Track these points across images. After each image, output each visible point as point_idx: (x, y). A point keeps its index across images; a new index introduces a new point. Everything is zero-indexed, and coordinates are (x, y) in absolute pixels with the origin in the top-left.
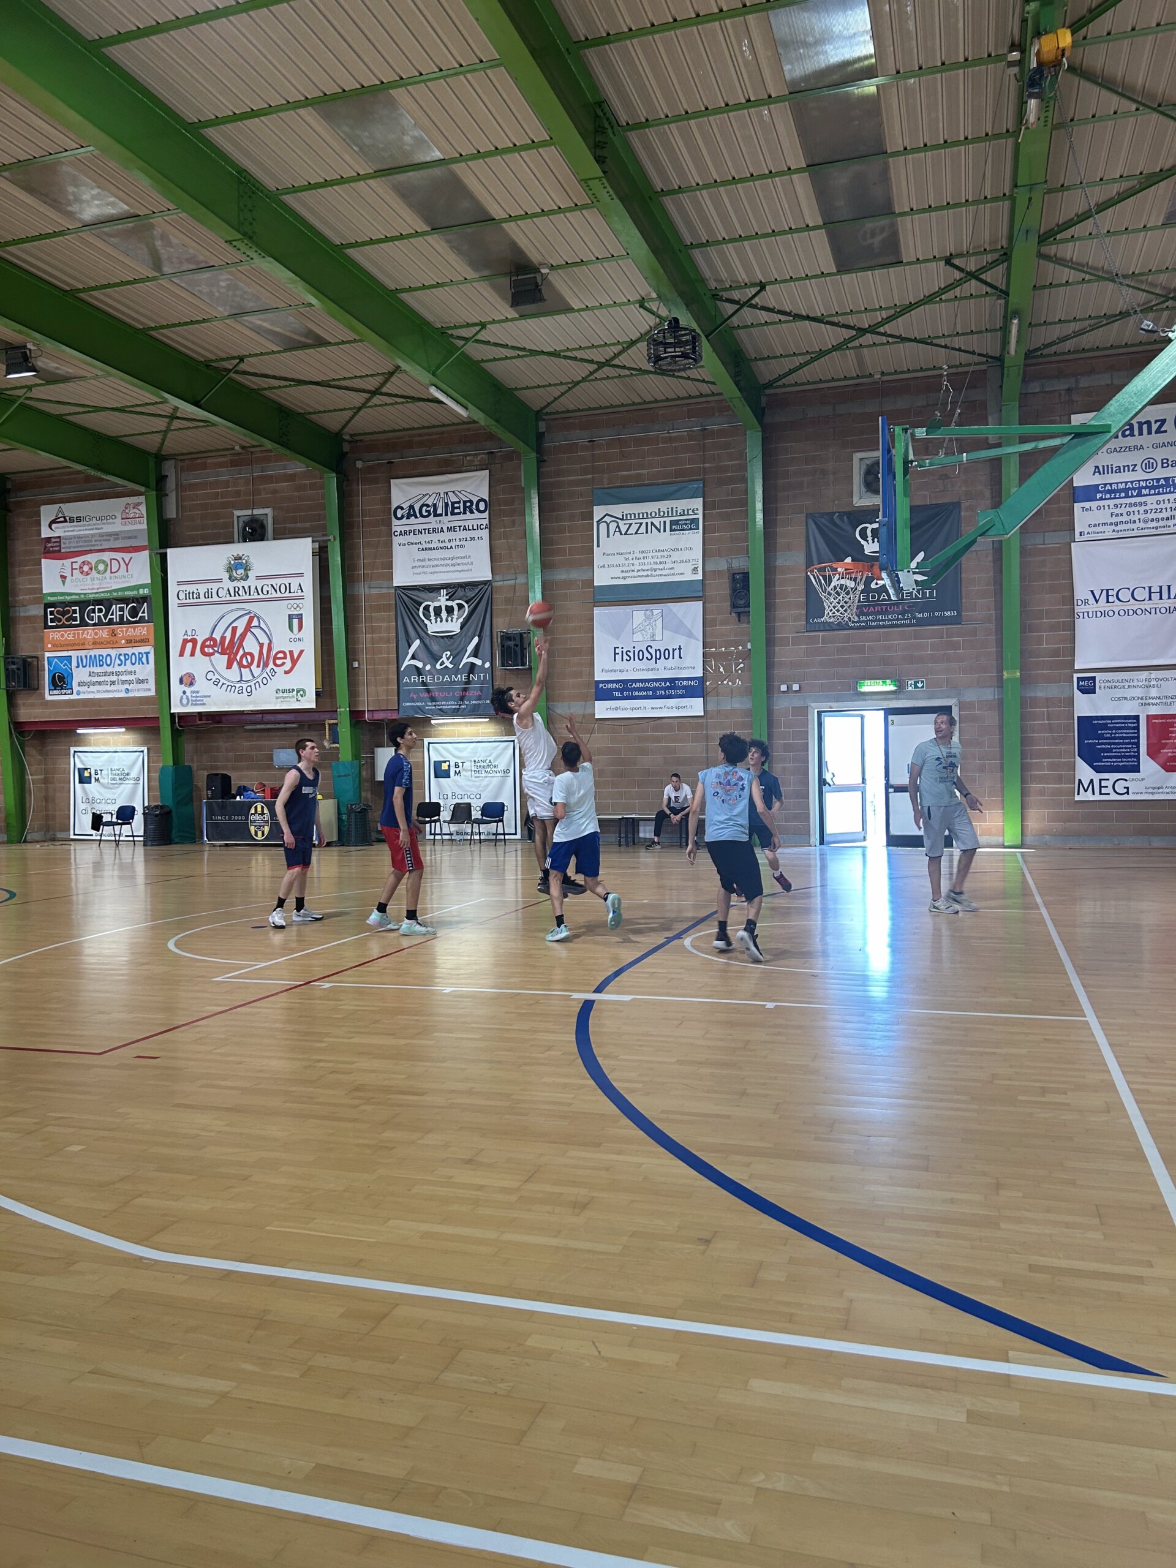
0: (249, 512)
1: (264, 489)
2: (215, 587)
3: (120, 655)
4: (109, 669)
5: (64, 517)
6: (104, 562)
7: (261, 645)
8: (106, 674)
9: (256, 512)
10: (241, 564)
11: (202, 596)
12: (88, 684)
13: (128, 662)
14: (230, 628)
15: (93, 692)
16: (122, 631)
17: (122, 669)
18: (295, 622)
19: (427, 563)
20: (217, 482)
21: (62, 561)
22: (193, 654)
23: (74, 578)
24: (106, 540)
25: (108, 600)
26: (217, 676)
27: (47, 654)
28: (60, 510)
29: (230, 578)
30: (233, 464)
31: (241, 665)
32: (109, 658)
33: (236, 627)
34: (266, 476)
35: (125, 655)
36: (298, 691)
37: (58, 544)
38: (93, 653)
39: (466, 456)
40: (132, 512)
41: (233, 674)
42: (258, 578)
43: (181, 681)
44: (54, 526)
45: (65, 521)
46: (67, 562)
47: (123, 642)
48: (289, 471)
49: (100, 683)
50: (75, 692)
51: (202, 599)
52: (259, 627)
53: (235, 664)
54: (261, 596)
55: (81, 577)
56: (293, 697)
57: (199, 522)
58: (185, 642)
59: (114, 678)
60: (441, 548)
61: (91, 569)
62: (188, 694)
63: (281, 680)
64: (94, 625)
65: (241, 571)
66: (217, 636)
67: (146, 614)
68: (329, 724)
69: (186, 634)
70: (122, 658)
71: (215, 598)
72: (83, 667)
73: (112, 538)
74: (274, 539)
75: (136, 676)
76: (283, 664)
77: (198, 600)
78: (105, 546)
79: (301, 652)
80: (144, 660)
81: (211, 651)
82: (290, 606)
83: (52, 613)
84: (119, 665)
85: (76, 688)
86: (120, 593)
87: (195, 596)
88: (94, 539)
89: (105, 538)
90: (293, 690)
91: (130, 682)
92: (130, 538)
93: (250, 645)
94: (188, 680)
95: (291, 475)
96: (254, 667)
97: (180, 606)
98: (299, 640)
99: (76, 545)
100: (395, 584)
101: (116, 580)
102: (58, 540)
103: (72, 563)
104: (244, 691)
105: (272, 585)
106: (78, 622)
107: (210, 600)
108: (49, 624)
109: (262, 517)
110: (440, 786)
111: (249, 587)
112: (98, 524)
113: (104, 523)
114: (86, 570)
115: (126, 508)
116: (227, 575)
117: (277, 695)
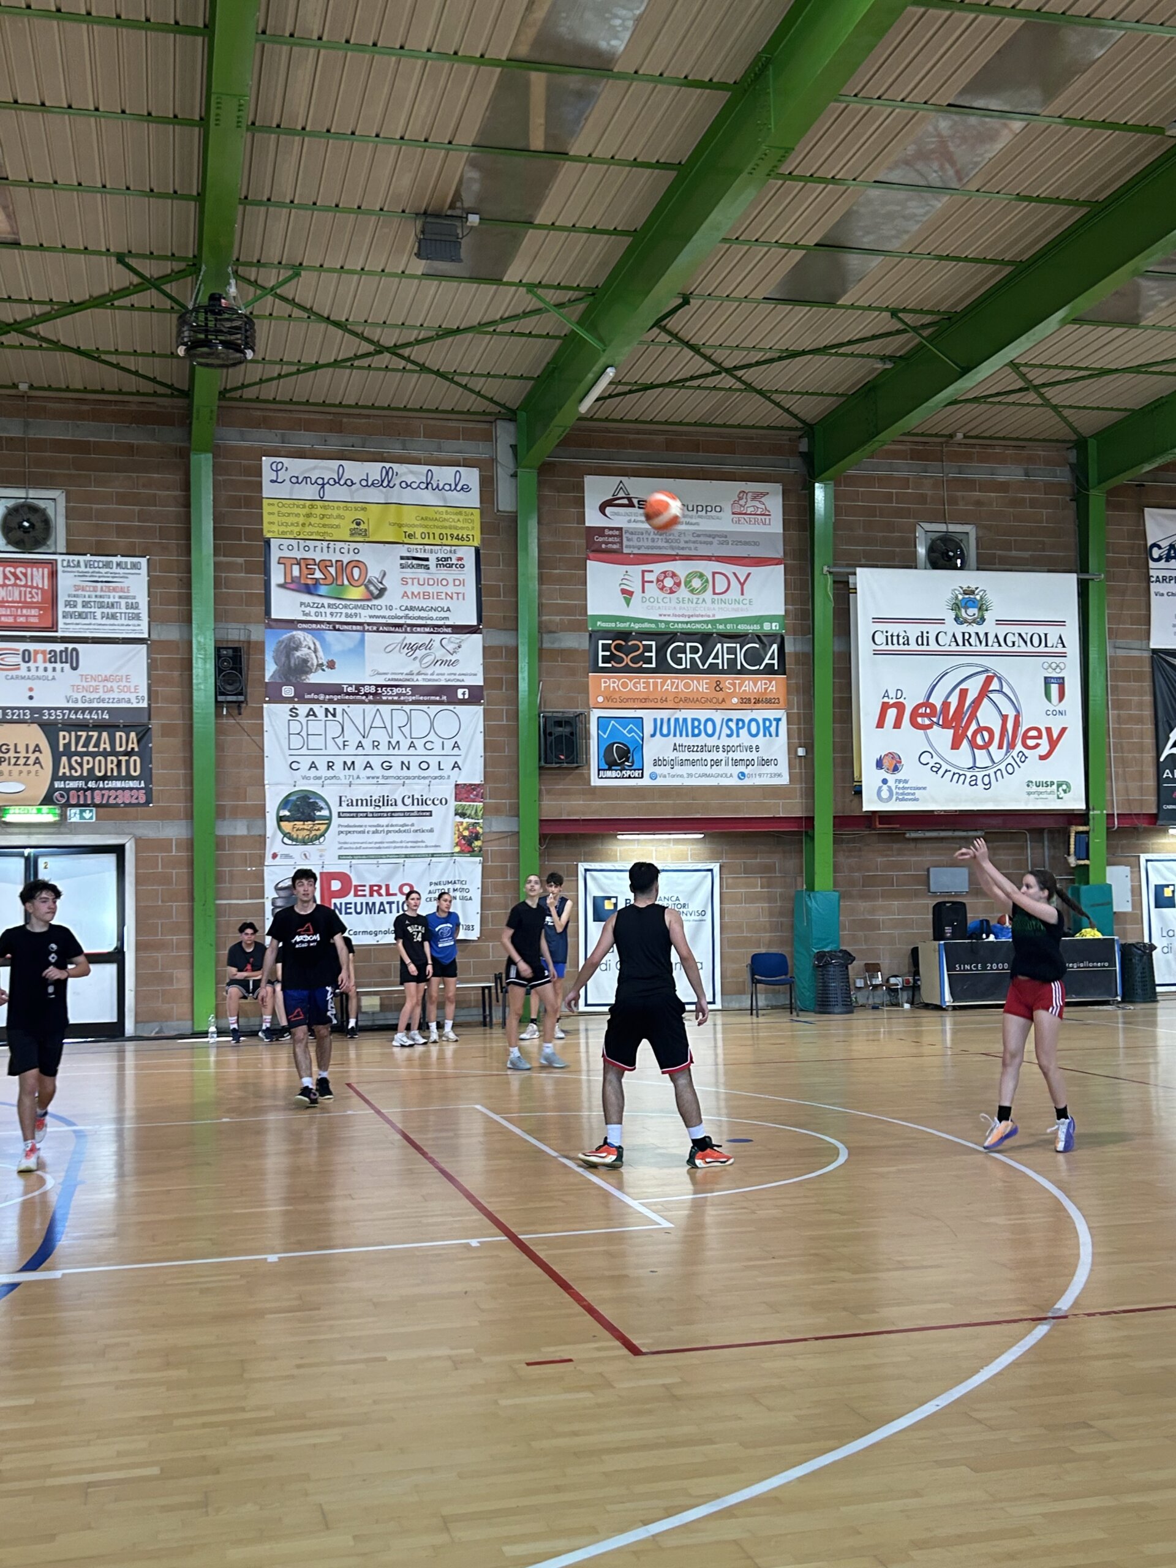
0: (942, 527)
1: (963, 497)
2: (932, 630)
3: (731, 720)
4: (712, 742)
5: (629, 499)
6: (701, 576)
7: (1005, 718)
8: (703, 748)
9: (952, 528)
10: (974, 601)
11: (912, 641)
12: (672, 764)
13: (744, 732)
14: (957, 691)
15: (681, 776)
16: (734, 685)
17: (734, 741)
18: (1054, 688)
20: (890, 478)
21: (624, 567)
22: (897, 725)
23: (647, 595)
24: (705, 543)
25: (709, 635)
26: (936, 759)
27: (595, 714)
28: (620, 487)
29: (957, 619)
30: (915, 455)
31: (973, 745)
32: (710, 724)
33: (967, 690)
34: (966, 479)
35: (738, 720)
36: (1059, 786)
37: (617, 540)
38: (681, 715)
40: (750, 506)
41: (963, 756)
42: (999, 622)
43: (879, 764)
44: (608, 510)
45: (631, 505)
46: (635, 571)
47: (735, 700)
48: (1002, 478)
49: (693, 763)
50: (646, 774)
51: (913, 646)
52: (1000, 691)
53: (965, 744)
54: (1004, 648)
55: (662, 595)
56: (1051, 793)
57: (861, 532)
58: (885, 707)
59: (721, 756)
61: (678, 584)
62: (891, 783)
63: (1033, 769)
64: (685, 671)
65: (973, 611)
66: (937, 700)
67: (775, 662)
68: (1077, 833)
69: (886, 695)
70: (733, 725)
71: (933, 646)
72: (662, 735)
73: (715, 541)
74: (978, 569)
75: (759, 754)
76: (1037, 745)
77: (906, 647)
78: (704, 551)
79: (1064, 730)
80: (773, 729)
81: (927, 722)
82: (1046, 665)
83: (606, 648)
84: (729, 736)
85: (648, 769)
86: (729, 626)
87: (901, 641)
88: (683, 539)
89: (702, 539)
90: (1052, 783)
91: (749, 763)
92: (746, 543)
93: (987, 716)
94: (890, 763)
95: (1002, 483)
96: (993, 748)
97: (876, 653)
98: (1061, 713)
99: (651, 544)
100: (1153, 646)
101: (723, 605)
102: (617, 533)
103: (643, 572)
104: (979, 782)
105: (1020, 635)
106: (654, 665)
107: (925, 648)
108: (601, 665)
109: (960, 537)
110: (1162, 918)
111: (986, 634)
112: (691, 517)
113: (700, 517)
114: (669, 586)
115: (741, 499)
116: (953, 614)
117: (1029, 789)
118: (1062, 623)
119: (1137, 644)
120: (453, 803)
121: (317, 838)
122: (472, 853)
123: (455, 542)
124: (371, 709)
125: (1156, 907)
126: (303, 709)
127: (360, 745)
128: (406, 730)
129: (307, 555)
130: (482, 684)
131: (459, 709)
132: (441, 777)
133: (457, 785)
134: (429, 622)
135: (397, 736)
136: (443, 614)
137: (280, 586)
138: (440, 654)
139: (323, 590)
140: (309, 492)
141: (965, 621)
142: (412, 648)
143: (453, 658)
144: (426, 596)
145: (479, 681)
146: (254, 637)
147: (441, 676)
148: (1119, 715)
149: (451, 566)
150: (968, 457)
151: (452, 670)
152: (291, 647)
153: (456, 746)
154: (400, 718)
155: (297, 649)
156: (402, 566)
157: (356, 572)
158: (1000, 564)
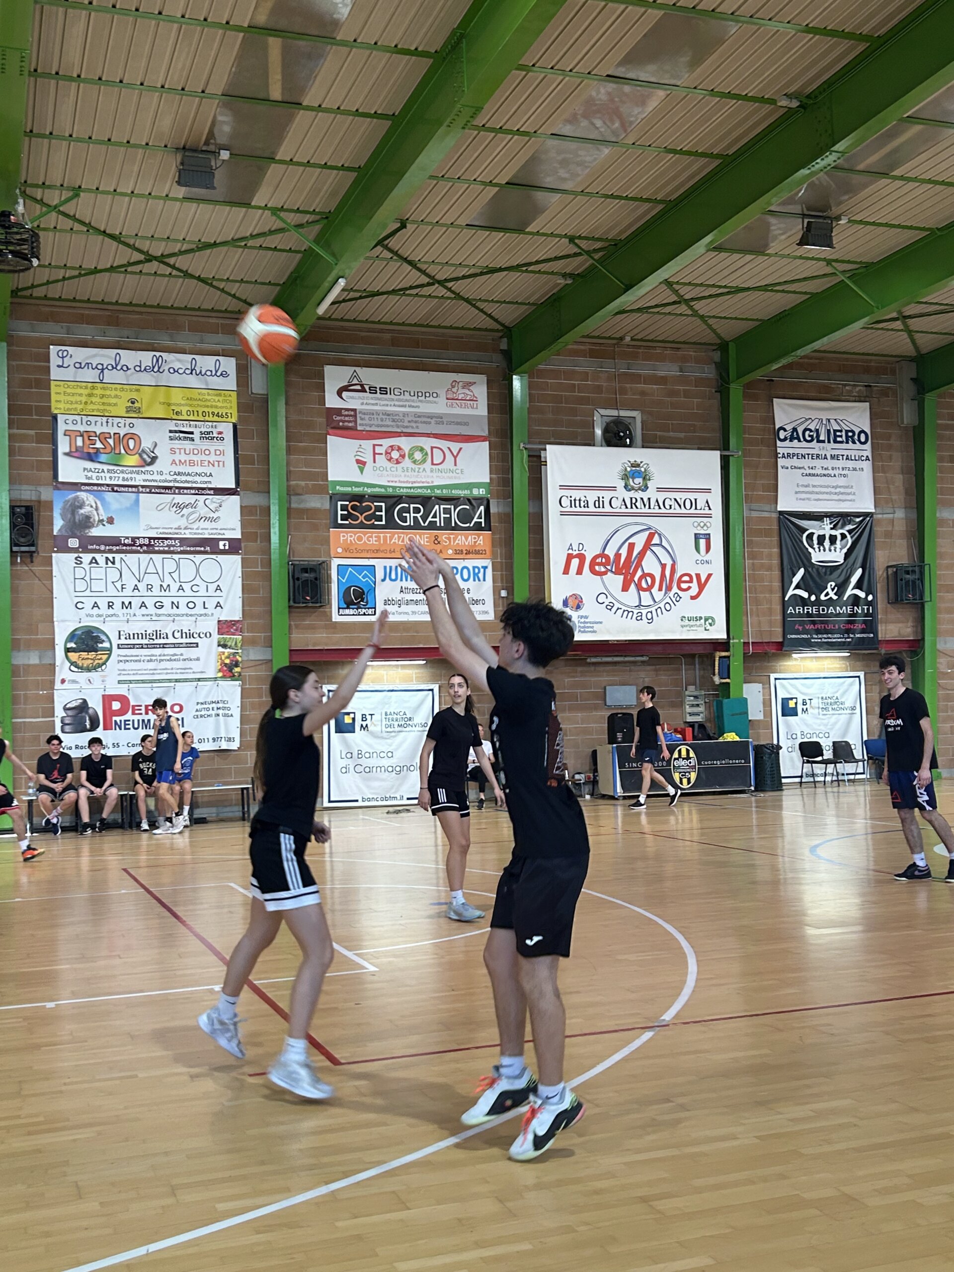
0: (614, 413)
1: (631, 388)
2: (607, 495)
5: (362, 386)
7: (663, 566)
9: (623, 413)
10: (640, 472)
11: (591, 504)
12: (399, 603)
14: (627, 544)
15: (406, 613)
16: (449, 539)
18: (702, 542)
19: (810, 489)
21: (357, 442)
22: (580, 572)
23: (377, 464)
24: (425, 422)
25: (429, 498)
26: (610, 599)
27: (335, 563)
28: (355, 375)
29: (626, 487)
30: (593, 354)
31: (639, 588)
33: (634, 544)
34: (633, 374)
36: (706, 620)
37: (351, 419)
39: (845, 385)
40: (461, 393)
41: (631, 597)
42: (660, 490)
43: (566, 603)
44: (345, 394)
45: (363, 390)
46: (367, 444)
47: (450, 552)
48: (660, 373)
49: (416, 602)
51: (592, 509)
52: (660, 545)
53: (633, 587)
54: (663, 510)
55: (389, 465)
56: (700, 625)
57: (550, 416)
58: (570, 557)
60: (825, 475)
61: (403, 456)
62: (575, 618)
63: (686, 607)
64: (409, 527)
65: (639, 480)
66: (610, 552)
67: (483, 520)
68: (720, 657)
69: (571, 547)
71: (608, 509)
72: (391, 579)
73: (433, 421)
74: (643, 447)
76: (689, 588)
77: (586, 510)
78: (423, 429)
79: (710, 576)
80: (481, 575)
81: (603, 569)
82: (696, 524)
83: (344, 508)
86: (444, 491)
87: (582, 504)
88: (406, 419)
89: (423, 419)
90: (701, 618)
92: (458, 423)
93: (650, 565)
94: (575, 602)
96: (655, 590)
97: (563, 514)
98: (707, 562)
99: (381, 423)
100: (779, 509)
101: (440, 474)
102: (352, 413)
103: (374, 446)
104: (644, 617)
105: (675, 500)
106: (383, 523)
107: (601, 510)
108: (340, 522)
109: (629, 420)
110: (788, 725)
111: (649, 499)
112: (413, 401)
113: (421, 401)
114: (396, 457)
115: (453, 387)
116: (623, 483)
117: (683, 623)
118: (708, 491)
119: (767, 507)
120: (216, 637)
121: (100, 666)
122: (233, 677)
123: (216, 419)
124: (147, 557)
125: (783, 715)
126: (86, 558)
127: (136, 588)
128: (175, 575)
129: (89, 429)
130: (240, 537)
131: (220, 558)
132: (206, 615)
133: (219, 621)
134: (194, 485)
135: (168, 580)
136: (206, 479)
137: (66, 454)
138: (203, 511)
139: (103, 458)
140: (91, 375)
141: (633, 489)
142: (180, 507)
143: (215, 515)
144: (192, 463)
145: (237, 535)
146: (44, 497)
147: (205, 531)
148: (753, 564)
149: (213, 438)
150: (635, 356)
151: (214, 525)
152: (75, 506)
153: (218, 588)
154: (170, 565)
155: (81, 507)
156: (171, 439)
157: (131, 443)
158: (660, 442)
